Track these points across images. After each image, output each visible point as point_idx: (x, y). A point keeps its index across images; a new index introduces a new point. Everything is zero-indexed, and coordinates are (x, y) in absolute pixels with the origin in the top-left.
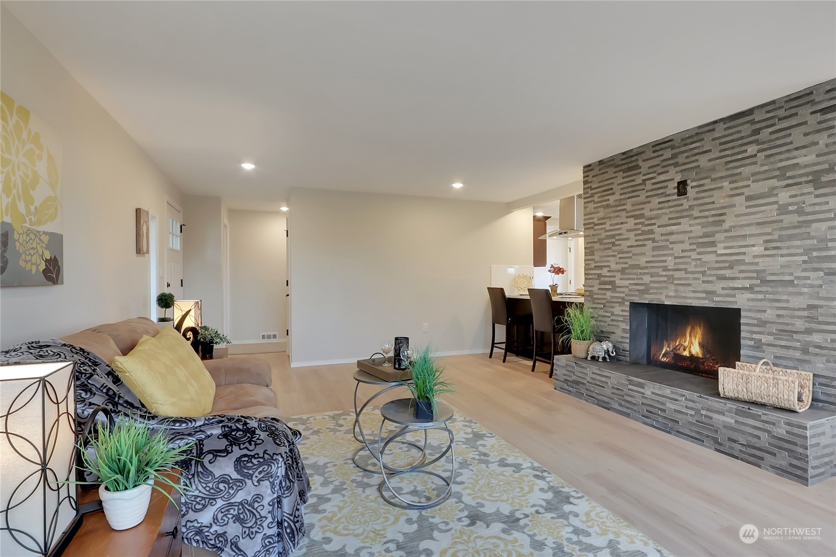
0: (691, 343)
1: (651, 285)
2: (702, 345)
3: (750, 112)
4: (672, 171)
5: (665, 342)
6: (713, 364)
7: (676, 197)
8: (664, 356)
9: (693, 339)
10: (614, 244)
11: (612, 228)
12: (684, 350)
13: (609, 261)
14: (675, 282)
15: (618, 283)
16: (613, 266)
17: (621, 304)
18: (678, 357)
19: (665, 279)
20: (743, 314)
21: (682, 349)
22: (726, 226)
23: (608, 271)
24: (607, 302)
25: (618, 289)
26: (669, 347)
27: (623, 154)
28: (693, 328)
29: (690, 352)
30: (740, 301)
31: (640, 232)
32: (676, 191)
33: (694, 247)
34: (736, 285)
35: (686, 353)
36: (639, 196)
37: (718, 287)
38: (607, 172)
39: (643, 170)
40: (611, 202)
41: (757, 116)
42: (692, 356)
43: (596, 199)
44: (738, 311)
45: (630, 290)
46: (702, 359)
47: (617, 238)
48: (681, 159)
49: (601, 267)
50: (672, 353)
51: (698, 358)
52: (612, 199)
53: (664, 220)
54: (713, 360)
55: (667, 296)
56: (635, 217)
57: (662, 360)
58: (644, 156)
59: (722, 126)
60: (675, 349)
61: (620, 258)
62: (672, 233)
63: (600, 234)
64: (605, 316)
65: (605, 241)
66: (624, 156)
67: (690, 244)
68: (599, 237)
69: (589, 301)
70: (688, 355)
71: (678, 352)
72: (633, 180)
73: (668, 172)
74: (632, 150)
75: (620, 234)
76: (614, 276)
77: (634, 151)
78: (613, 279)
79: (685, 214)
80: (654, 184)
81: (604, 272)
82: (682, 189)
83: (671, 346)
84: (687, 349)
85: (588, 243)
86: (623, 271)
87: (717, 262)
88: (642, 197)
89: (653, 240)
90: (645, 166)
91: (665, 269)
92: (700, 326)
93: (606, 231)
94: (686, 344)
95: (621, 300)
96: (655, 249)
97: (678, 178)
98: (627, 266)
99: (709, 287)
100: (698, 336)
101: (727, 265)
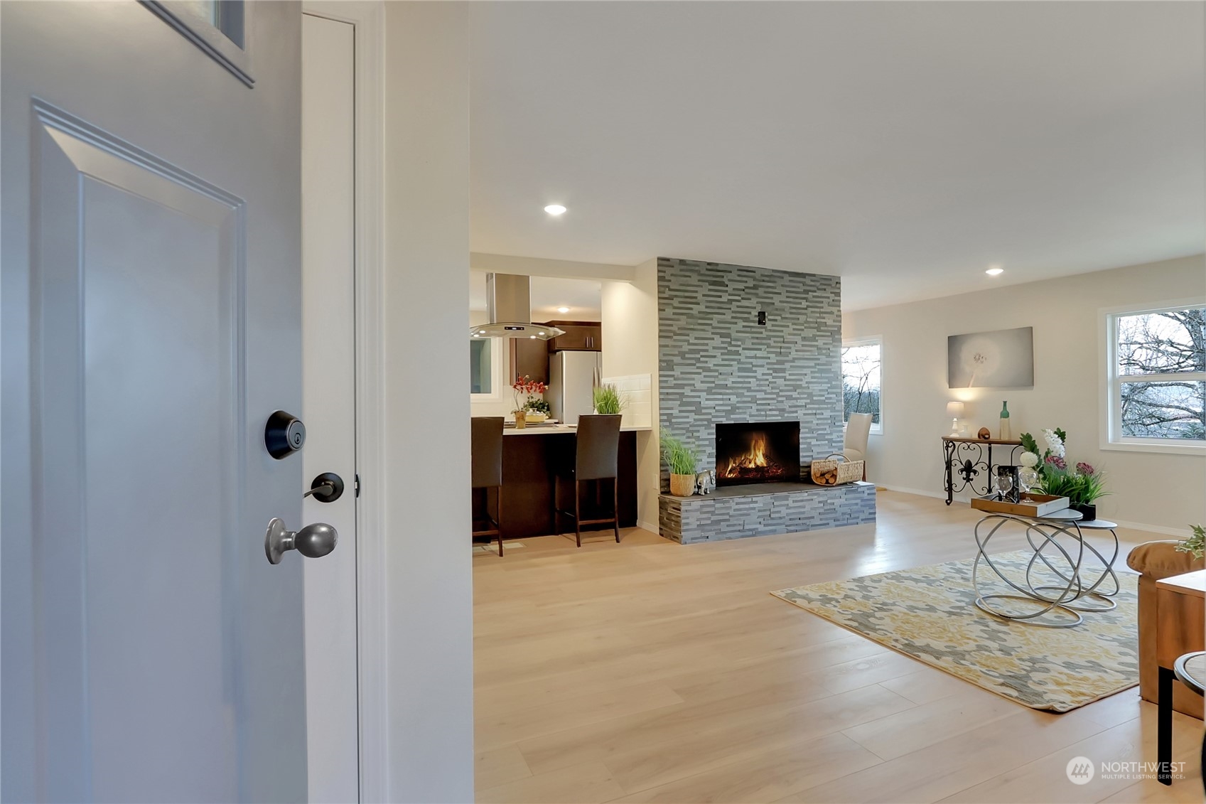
0: (756, 455)
1: (738, 405)
2: (765, 456)
3: (803, 275)
4: (754, 301)
5: (731, 459)
6: (776, 470)
7: (757, 324)
8: (730, 472)
9: (757, 452)
10: (698, 360)
11: (696, 341)
12: (750, 463)
13: (693, 379)
14: (758, 402)
15: (704, 403)
16: (699, 385)
17: (707, 427)
18: (744, 471)
19: (750, 399)
20: (801, 425)
21: (747, 462)
22: (790, 357)
23: (692, 391)
24: (691, 426)
25: (704, 411)
26: (735, 463)
27: (709, 264)
28: (756, 442)
29: (755, 463)
30: (799, 416)
31: (726, 351)
32: (757, 319)
33: (771, 372)
34: (798, 404)
35: (752, 466)
36: (724, 314)
37: (786, 405)
38: (690, 277)
39: (729, 289)
40: (694, 312)
41: (808, 281)
42: (757, 467)
43: (675, 302)
44: (799, 422)
45: (717, 411)
46: (766, 467)
47: (702, 353)
48: (760, 291)
49: (682, 386)
50: (738, 468)
51: (763, 467)
52: (696, 309)
53: (748, 344)
54: (776, 466)
55: (751, 416)
56: (722, 336)
57: (729, 476)
58: (730, 276)
59: (787, 278)
60: (741, 463)
61: (705, 376)
62: (756, 357)
63: (681, 347)
64: (688, 443)
65: (687, 356)
66: (709, 267)
67: (768, 369)
68: (680, 350)
69: (666, 427)
70: (754, 467)
71: (744, 466)
72: (720, 297)
73: (750, 299)
74: (717, 264)
75: (707, 351)
76: (699, 397)
77: (720, 266)
78: (698, 400)
79: (764, 341)
80: (738, 307)
81: (687, 391)
82: (762, 318)
83: (737, 462)
84: (753, 462)
85: (664, 355)
86: (709, 391)
87: (786, 385)
88: (728, 317)
89: (739, 362)
90: (732, 286)
91: (749, 389)
92: (763, 439)
93: (689, 344)
94: (751, 457)
95: (706, 423)
96: (740, 370)
97: (759, 309)
98: (713, 385)
99: (780, 406)
100: (761, 448)
101: (792, 388)
